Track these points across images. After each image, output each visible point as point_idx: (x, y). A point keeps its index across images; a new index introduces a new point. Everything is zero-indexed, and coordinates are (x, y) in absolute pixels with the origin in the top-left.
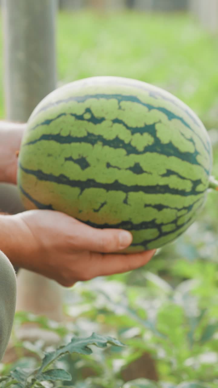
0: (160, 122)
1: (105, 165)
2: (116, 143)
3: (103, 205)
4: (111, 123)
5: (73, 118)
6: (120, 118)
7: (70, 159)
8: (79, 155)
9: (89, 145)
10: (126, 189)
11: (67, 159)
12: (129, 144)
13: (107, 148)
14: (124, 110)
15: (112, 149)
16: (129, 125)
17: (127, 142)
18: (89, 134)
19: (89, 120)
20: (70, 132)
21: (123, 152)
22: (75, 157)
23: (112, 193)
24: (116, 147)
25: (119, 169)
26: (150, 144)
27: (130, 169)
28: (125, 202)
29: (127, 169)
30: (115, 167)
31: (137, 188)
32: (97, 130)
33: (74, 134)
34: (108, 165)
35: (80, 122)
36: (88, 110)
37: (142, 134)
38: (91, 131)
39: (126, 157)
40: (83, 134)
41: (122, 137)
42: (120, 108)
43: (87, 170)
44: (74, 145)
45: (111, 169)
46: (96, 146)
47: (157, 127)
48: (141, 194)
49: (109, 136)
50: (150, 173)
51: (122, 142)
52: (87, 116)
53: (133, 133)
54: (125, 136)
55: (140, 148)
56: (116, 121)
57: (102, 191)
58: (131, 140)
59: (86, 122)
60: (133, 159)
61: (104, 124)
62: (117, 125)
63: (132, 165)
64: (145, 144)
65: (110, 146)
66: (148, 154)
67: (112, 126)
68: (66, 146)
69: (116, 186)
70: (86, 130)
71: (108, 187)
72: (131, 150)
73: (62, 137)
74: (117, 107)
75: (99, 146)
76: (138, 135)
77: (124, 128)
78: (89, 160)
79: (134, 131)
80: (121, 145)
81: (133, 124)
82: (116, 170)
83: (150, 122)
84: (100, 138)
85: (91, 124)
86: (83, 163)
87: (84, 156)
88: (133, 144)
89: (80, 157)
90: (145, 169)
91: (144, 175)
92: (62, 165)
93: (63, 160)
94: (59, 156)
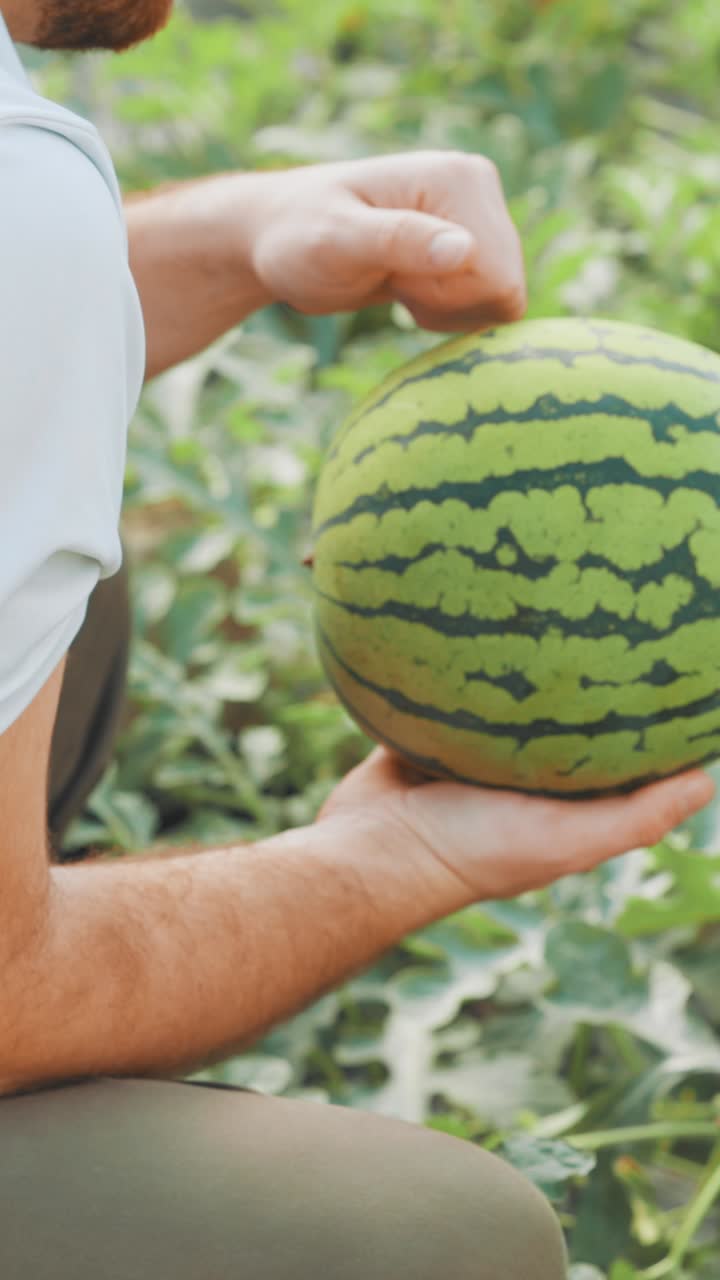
0: (699, 526)
1: (576, 684)
2: (599, 624)
3: (580, 763)
4: (575, 570)
5: (468, 562)
6: (596, 550)
7: (480, 676)
8: (505, 667)
9: (528, 641)
10: (638, 724)
11: (470, 677)
12: (633, 620)
13: (575, 641)
14: (601, 520)
15: (590, 643)
16: (624, 566)
17: (624, 615)
18: (524, 611)
19: (513, 569)
20: (468, 603)
21: (619, 642)
22: (494, 671)
23: (605, 740)
24: (600, 634)
25: (615, 685)
26: (685, 601)
27: (645, 678)
28: (639, 747)
29: (634, 682)
30: (603, 684)
31: (665, 716)
32: (542, 595)
33: (481, 611)
34: (586, 683)
35: (490, 575)
36: (505, 536)
37: (660, 582)
38: (525, 602)
39: (630, 655)
40: (506, 611)
41: (610, 605)
42: (589, 516)
43: (532, 699)
44: (483, 640)
45: (593, 691)
46: (545, 640)
47: (695, 546)
48: (678, 723)
49: (577, 608)
50: (696, 673)
51: (613, 617)
52: (507, 556)
53: (637, 588)
54: (618, 599)
55: (662, 621)
56: (589, 561)
57: (577, 739)
58: (636, 606)
59: (505, 575)
60: (649, 653)
61: (556, 574)
62: (592, 574)
63: (647, 668)
64: (673, 606)
65: (584, 635)
66: (685, 630)
67: (578, 580)
68: (463, 643)
69: (612, 723)
70: (511, 599)
71: (589, 730)
72: (638, 632)
73: (447, 618)
74: (582, 513)
75: (553, 639)
76: (650, 588)
77: (612, 577)
78: (531, 676)
79: (641, 577)
80: (612, 627)
81: (632, 561)
82: (608, 689)
83: (673, 540)
84: (554, 618)
85: (521, 580)
86: (517, 685)
87: (518, 667)
88: (642, 615)
89: (508, 672)
90: (679, 667)
91: (681, 682)
92: (460, 690)
93: (461, 680)
94: (449, 667)
